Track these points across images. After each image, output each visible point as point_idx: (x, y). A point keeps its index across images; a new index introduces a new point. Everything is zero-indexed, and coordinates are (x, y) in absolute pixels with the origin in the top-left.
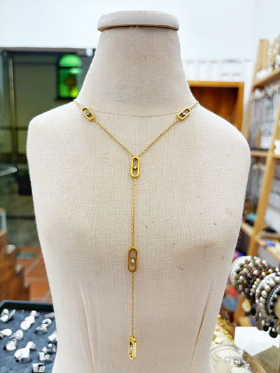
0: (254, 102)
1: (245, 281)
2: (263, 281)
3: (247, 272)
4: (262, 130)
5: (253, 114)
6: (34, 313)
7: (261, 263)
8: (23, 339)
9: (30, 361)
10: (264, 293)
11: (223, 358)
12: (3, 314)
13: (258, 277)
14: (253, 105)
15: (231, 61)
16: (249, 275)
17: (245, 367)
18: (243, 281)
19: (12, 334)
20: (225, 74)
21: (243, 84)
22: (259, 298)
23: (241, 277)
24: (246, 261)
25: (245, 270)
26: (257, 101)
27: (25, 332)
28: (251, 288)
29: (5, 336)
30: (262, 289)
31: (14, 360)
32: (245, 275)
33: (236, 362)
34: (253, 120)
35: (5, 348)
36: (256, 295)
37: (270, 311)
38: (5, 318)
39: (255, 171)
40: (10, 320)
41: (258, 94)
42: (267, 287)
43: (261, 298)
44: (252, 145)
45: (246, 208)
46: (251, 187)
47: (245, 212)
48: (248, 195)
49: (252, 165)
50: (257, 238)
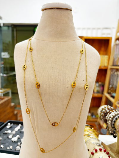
0: (116, 46)
1: (104, 115)
2: (111, 114)
6: (20, 125)
7: (111, 108)
8: (15, 134)
9: (17, 142)
10: (110, 119)
11: (92, 143)
12: (8, 125)
13: (108, 113)
15: (107, 28)
17: (101, 146)
19: (11, 132)
20: (104, 34)
21: (111, 38)
23: (102, 113)
24: (105, 107)
25: (104, 110)
26: (117, 45)
27: (16, 132)
29: (8, 133)
30: (110, 117)
31: (11, 142)
33: (98, 144)
34: (115, 53)
35: (8, 137)
36: (108, 120)
37: (113, 126)
38: (8, 127)
39: (116, 75)
41: (118, 42)
42: (112, 117)
44: (115, 64)
45: (112, 91)
46: (114, 82)
47: (111, 93)
48: (113, 85)
49: (115, 72)
50: (116, 104)
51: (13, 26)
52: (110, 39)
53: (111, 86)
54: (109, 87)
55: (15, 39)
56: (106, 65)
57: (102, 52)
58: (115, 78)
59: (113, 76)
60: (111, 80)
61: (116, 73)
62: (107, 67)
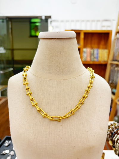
0: (116, 39)
3: (111, 130)
5: (115, 45)
7: (118, 125)
12: (5, 143)
14: (116, 41)
15: (106, 20)
16: (112, 131)
18: (109, 134)
19: (9, 153)
20: (104, 26)
21: (111, 31)
23: (109, 132)
24: (111, 124)
28: (113, 138)
29: (6, 154)
30: (118, 140)
32: (111, 131)
34: (116, 48)
39: (116, 71)
40: (9, 145)
41: (118, 36)
43: (117, 144)
44: (115, 59)
45: (112, 87)
46: (114, 77)
49: (115, 68)
50: (116, 101)
56: (106, 59)
57: (101, 46)
58: (115, 74)
59: (113, 71)
60: (111, 76)
61: (116, 69)
62: (107, 62)
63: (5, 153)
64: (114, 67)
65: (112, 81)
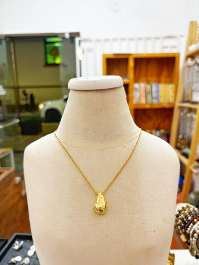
0: (187, 68)
1: (182, 224)
2: (195, 226)
3: (184, 217)
4: (193, 89)
5: (186, 76)
8: (29, 264)
10: (196, 235)
12: (15, 244)
13: (191, 222)
14: (187, 70)
15: (170, 37)
16: (185, 219)
19: (22, 260)
21: (179, 54)
22: (192, 238)
23: (180, 221)
24: (183, 208)
25: (182, 215)
26: (189, 67)
27: (31, 258)
28: (187, 230)
29: (17, 262)
30: (195, 232)
32: (182, 220)
34: (187, 81)
36: (191, 235)
38: (16, 247)
39: (188, 118)
40: (21, 248)
41: (190, 62)
42: (198, 231)
43: (194, 239)
44: (186, 99)
45: (182, 144)
46: (186, 129)
47: (182, 147)
48: (184, 135)
49: (187, 113)
50: (191, 167)
51: (8, 39)
52: (177, 56)
53: (181, 136)
54: (177, 138)
55: (14, 66)
56: (171, 100)
57: (163, 79)
58: (188, 124)
59: (184, 119)
60: (181, 127)
61: (189, 115)
62: (174, 104)
63: (14, 262)
64: (185, 111)
65: (183, 136)
